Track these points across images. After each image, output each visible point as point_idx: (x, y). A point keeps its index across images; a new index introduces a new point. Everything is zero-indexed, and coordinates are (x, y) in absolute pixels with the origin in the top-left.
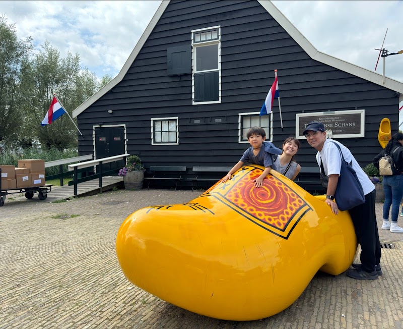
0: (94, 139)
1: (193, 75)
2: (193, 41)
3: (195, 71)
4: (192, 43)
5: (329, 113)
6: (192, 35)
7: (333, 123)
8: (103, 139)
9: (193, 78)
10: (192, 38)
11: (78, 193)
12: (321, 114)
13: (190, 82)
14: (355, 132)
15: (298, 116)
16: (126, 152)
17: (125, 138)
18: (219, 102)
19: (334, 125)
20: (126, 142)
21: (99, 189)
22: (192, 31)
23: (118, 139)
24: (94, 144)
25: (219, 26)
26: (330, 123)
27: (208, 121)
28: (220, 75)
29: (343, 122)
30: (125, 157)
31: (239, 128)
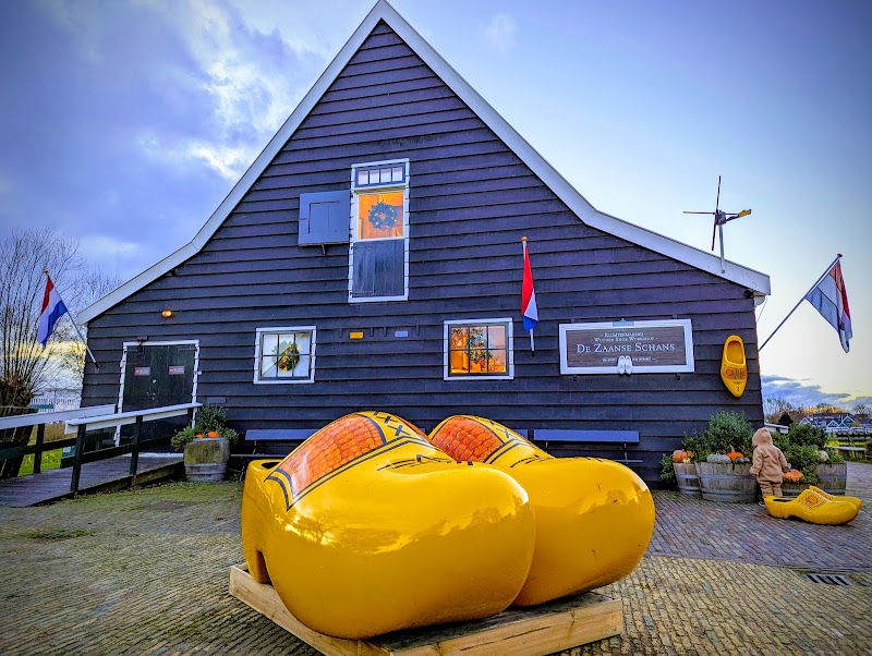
0: (123, 371)
1: (352, 245)
2: (353, 184)
3: (356, 238)
4: (353, 188)
5: (623, 325)
6: (353, 171)
7: (633, 344)
8: (144, 371)
9: (351, 252)
10: (353, 179)
11: (82, 486)
12: (608, 325)
13: (344, 259)
14: (676, 362)
15: (563, 328)
16: (194, 398)
17: (196, 369)
18: (405, 298)
19: (633, 348)
20: (196, 376)
21: (129, 479)
22: (353, 166)
23: (178, 370)
24: (122, 381)
25: (408, 160)
26: (626, 344)
27: (380, 335)
28: (407, 248)
29: (652, 343)
30: (191, 410)
31: (446, 350)
